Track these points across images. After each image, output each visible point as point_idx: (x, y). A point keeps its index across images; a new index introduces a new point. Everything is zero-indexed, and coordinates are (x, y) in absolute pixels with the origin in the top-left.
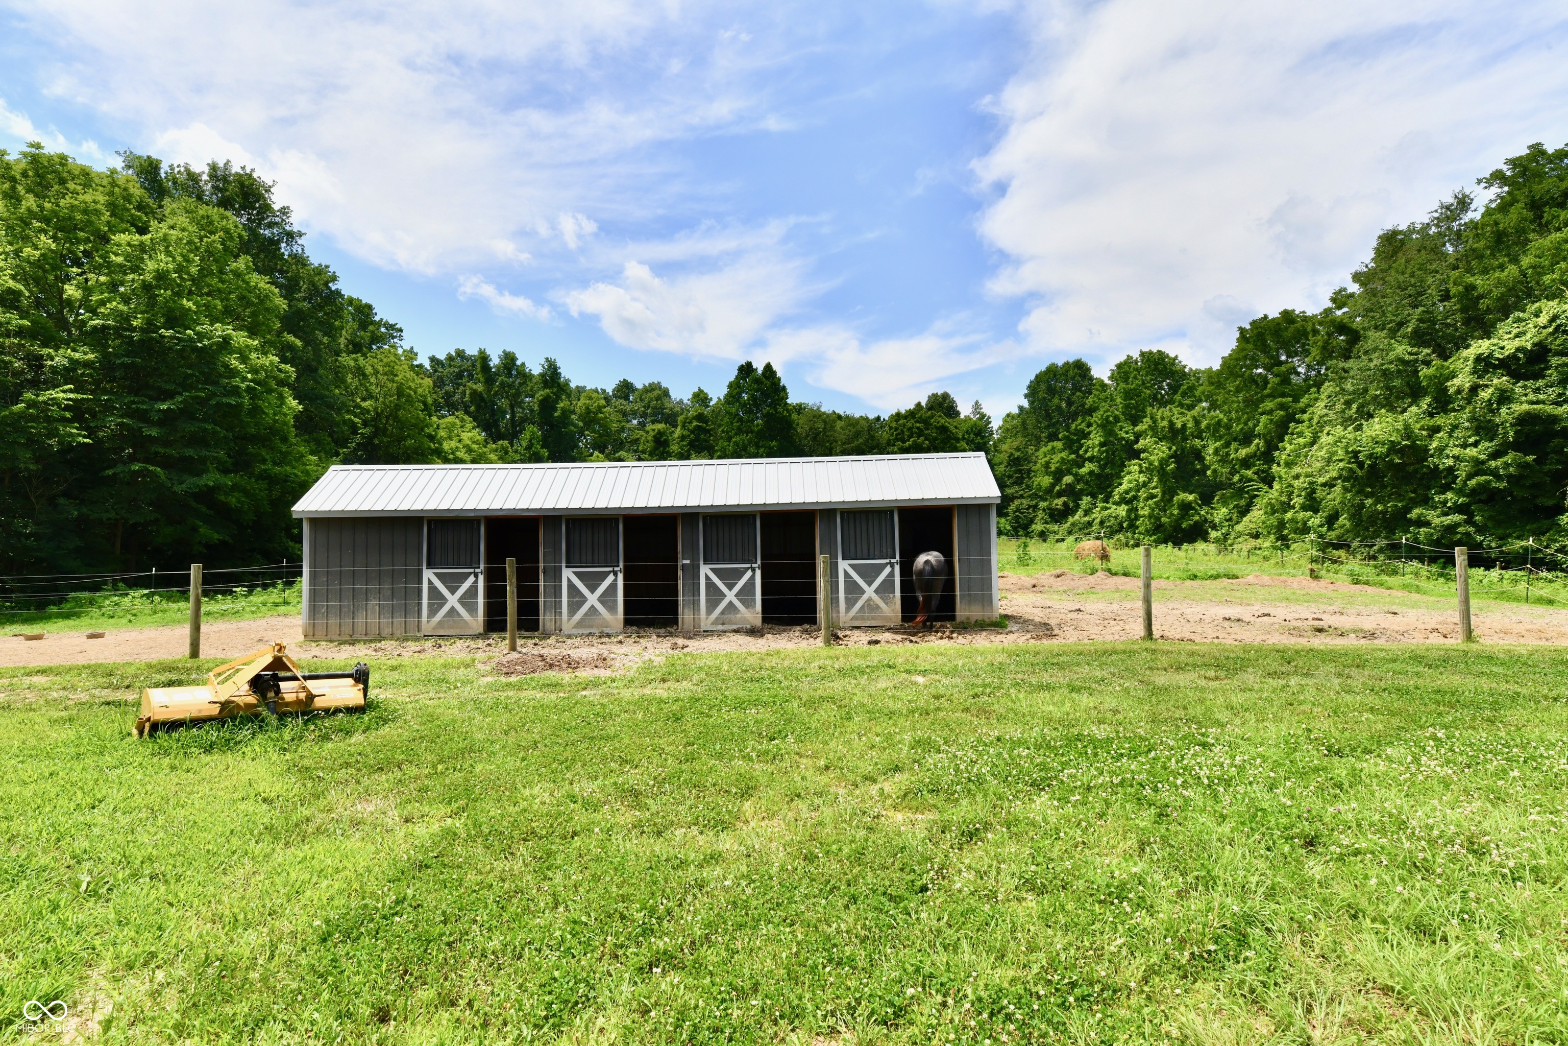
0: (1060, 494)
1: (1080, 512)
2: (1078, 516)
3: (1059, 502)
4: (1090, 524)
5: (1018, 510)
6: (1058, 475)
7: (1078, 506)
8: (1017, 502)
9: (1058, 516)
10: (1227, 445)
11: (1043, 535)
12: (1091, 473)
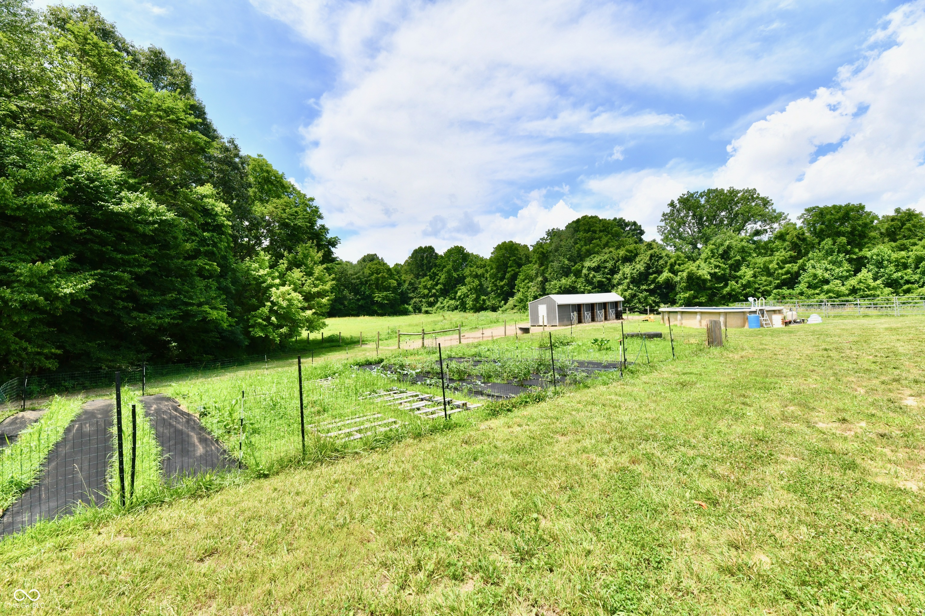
0: (431, 297)
1: (439, 303)
2: (439, 304)
3: (432, 299)
4: (443, 307)
5: (415, 302)
6: (430, 290)
7: (438, 301)
8: (415, 300)
9: (431, 304)
10: (496, 281)
11: (427, 312)
12: (441, 288)
